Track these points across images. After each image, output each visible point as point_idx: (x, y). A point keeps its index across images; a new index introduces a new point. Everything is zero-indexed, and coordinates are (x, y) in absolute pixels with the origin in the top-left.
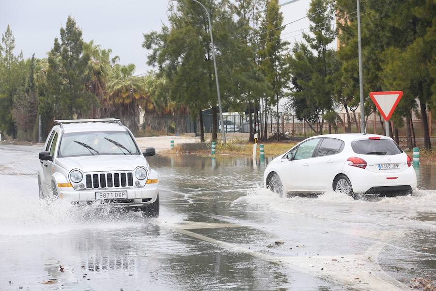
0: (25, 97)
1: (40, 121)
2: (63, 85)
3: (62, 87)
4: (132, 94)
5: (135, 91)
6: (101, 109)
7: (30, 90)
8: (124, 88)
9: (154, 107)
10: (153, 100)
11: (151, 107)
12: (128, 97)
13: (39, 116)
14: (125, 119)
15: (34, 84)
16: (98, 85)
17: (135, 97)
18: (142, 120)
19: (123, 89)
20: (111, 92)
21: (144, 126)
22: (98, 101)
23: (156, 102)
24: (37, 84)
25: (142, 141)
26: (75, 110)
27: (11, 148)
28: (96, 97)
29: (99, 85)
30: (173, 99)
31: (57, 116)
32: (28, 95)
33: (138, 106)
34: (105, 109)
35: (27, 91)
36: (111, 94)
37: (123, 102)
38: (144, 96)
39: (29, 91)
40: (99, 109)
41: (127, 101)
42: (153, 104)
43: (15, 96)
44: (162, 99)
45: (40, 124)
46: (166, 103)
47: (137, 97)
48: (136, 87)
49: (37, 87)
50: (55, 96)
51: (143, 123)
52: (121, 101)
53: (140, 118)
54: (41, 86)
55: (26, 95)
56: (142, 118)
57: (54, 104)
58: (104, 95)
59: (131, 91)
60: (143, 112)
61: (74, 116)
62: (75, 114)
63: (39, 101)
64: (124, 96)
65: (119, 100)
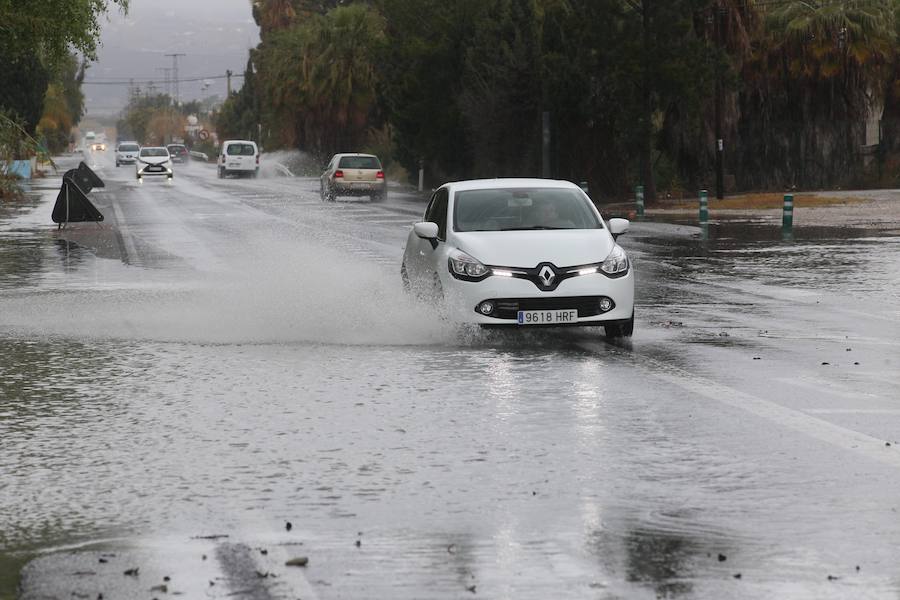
0: (502, 53)
1: (546, 131)
2: (623, 16)
3: (620, 23)
4: (845, 49)
5: (853, 37)
6: (742, 96)
7: (518, 32)
8: (820, 29)
12: (831, 58)
13: (545, 116)
14: (817, 130)
15: (529, 13)
16: (734, 19)
17: (853, 59)
18: (873, 135)
19: (815, 31)
20: (776, 40)
21: (879, 152)
22: (735, 69)
24: (540, 13)
25: (871, 201)
26: (657, 98)
28: (727, 56)
29: (738, 18)
31: (601, 116)
32: (511, 47)
33: (862, 86)
34: (756, 96)
35: (509, 35)
36: (777, 47)
37: (817, 72)
38: (885, 55)
39: (513, 35)
40: (735, 95)
41: (827, 72)
43: (470, 50)
45: (546, 140)
47: (860, 59)
48: (858, 26)
49: (539, 22)
50: (594, 52)
51: (876, 142)
52: (808, 72)
53: (869, 127)
54: (554, 19)
55: (505, 46)
56: (876, 125)
57: (593, 78)
58: (753, 52)
59: (842, 37)
60: (878, 108)
61: (653, 116)
62: (658, 110)
63: (544, 66)
64: (818, 53)
65: (803, 69)
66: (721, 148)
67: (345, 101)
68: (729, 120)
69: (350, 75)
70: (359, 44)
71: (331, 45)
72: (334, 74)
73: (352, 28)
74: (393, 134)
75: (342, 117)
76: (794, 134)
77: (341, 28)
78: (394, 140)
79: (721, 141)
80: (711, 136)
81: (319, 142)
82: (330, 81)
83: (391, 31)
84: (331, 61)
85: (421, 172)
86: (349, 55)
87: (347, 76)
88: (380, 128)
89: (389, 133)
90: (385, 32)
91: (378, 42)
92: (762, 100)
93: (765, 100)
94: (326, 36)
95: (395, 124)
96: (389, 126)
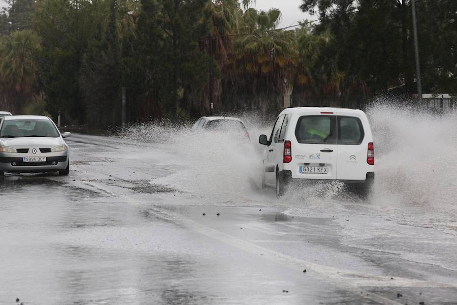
0: (101, 57)
1: (124, 97)
2: (162, 39)
3: (162, 43)
4: (274, 59)
5: (278, 53)
6: (223, 81)
7: (109, 46)
8: (262, 48)
9: (309, 81)
10: (307, 69)
11: (303, 80)
12: (267, 63)
13: (123, 89)
14: (260, 99)
15: (115, 37)
16: (219, 42)
17: (278, 65)
18: (287, 103)
19: (259, 50)
20: (239, 54)
22: (219, 68)
23: (313, 72)
24: (121, 36)
26: (180, 81)
27: (76, 139)
28: (216, 62)
29: (221, 42)
30: (341, 69)
31: (152, 90)
32: (106, 53)
33: (282, 78)
34: (230, 82)
35: (105, 48)
36: (240, 57)
37: (260, 69)
38: (294, 63)
39: (107, 48)
40: (219, 81)
41: (265, 70)
42: (306, 75)
43: (85, 55)
44: (323, 68)
45: (124, 101)
46: (329, 75)
47: (281, 64)
48: (280, 48)
49: (120, 41)
50: (148, 57)
51: (289, 106)
52: (256, 70)
53: (285, 98)
54: (128, 40)
55: (103, 53)
56: (289, 98)
57: (148, 71)
58: (229, 59)
59: (272, 53)
60: (290, 89)
61: (178, 90)
62: (181, 87)
63: (123, 64)
64: (260, 61)
65: (253, 68)
66: (212, 107)
67: (19, 80)
68: (216, 93)
69: (22, 66)
70: (26, 51)
71: (12, 51)
72: (14, 66)
73: (23, 42)
74: (45, 97)
75: (18, 88)
76: (248, 101)
77: (17, 42)
78: (45, 100)
79: (212, 104)
80: (207, 101)
81: (6, 101)
82: (12, 69)
83: (44, 45)
84: (13, 59)
85: (59, 117)
86: (22, 57)
87: (21, 67)
88: (38, 94)
89: (43, 97)
90: (41, 44)
91: (36, 50)
92: (233, 83)
93: (235, 83)
94: (10, 47)
95: (45, 92)
96: (42, 93)
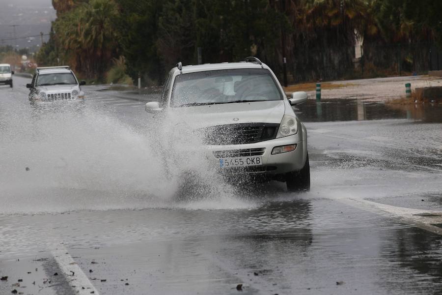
0: (176, 19)
1: (200, 57)
4: (343, 11)
5: (347, 5)
6: (295, 36)
7: (184, 9)
9: (379, 31)
10: (377, 20)
11: (374, 30)
12: (336, 16)
13: (198, 50)
14: (331, 51)
17: (347, 16)
18: (358, 53)
19: (328, 3)
20: (309, 8)
21: (362, 60)
22: (290, 23)
23: (382, 23)
25: (359, 85)
26: (253, 39)
28: (287, 17)
30: (409, 17)
31: (226, 48)
32: (181, 16)
33: (352, 30)
34: (301, 36)
35: (180, 10)
36: (310, 11)
37: (329, 23)
38: (362, 14)
39: (181, 10)
40: (291, 36)
41: (335, 23)
42: (376, 25)
43: (160, 18)
44: (391, 18)
45: (200, 61)
46: (398, 24)
47: (351, 16)
49: (194, 3)
50: (221, 17)
51: (360, 56)
52: (325, 23)
53: (356, 49)
55: (178, 16)
56: (359, 48)
57: (222, 30)
58: (299, 14)
59: (342, 5)
60: (360, 38)
61: (251, 47)
62: (254, 45)
63: (197, 25)
64: (330, 14)
65: (323, 22)
66: (285, 62)
67: (100, 46)
68: (289, 48)
69: (102, 32)
70: (106, 17)
71: (92, 18)
72: (94, 33)
73: (102, 9)
74: (124, 61)
75: (99, 53)
76: (320, 54)
77: (97, 10)
78: (126, 64)
79: (285, 58)
80: (280, 56)
81: (88, 67)
82: (92, 36)
83: (122, 11)
84: (92, 26)
85: (139, 79)
86: (101, 23)
87: (100, 33)
88: (118, 58)
89: (123, 61)
90: (118, 10)
91: (115, 16)
92: (304, 37)
93: (306, 37)
94: (89, 14)
95: (125, 56)
96: (122, 58)
